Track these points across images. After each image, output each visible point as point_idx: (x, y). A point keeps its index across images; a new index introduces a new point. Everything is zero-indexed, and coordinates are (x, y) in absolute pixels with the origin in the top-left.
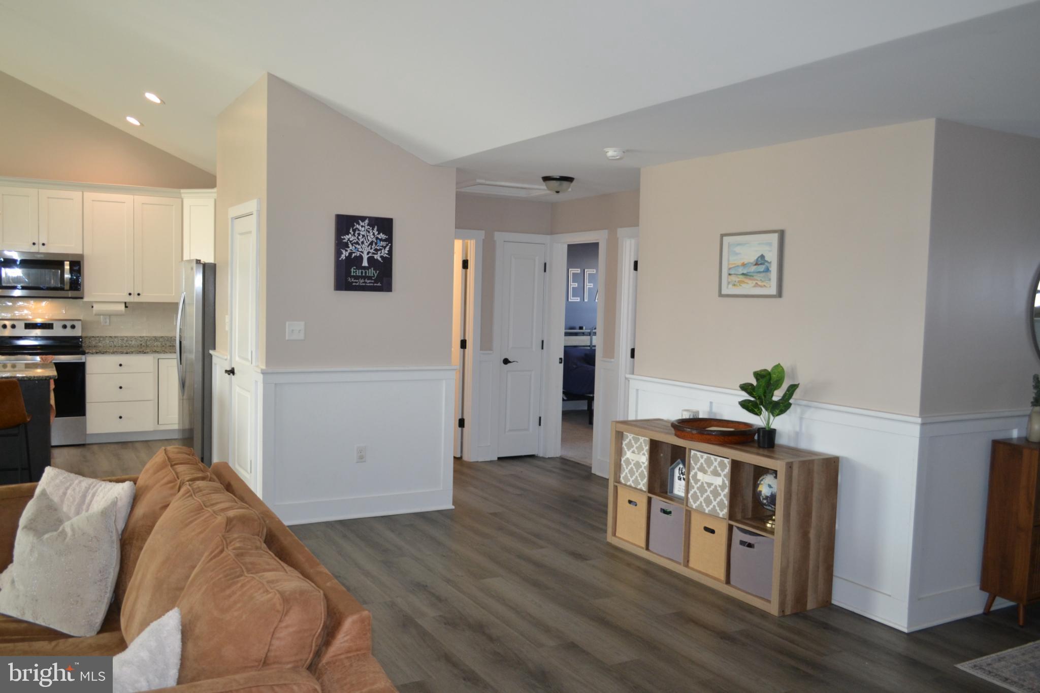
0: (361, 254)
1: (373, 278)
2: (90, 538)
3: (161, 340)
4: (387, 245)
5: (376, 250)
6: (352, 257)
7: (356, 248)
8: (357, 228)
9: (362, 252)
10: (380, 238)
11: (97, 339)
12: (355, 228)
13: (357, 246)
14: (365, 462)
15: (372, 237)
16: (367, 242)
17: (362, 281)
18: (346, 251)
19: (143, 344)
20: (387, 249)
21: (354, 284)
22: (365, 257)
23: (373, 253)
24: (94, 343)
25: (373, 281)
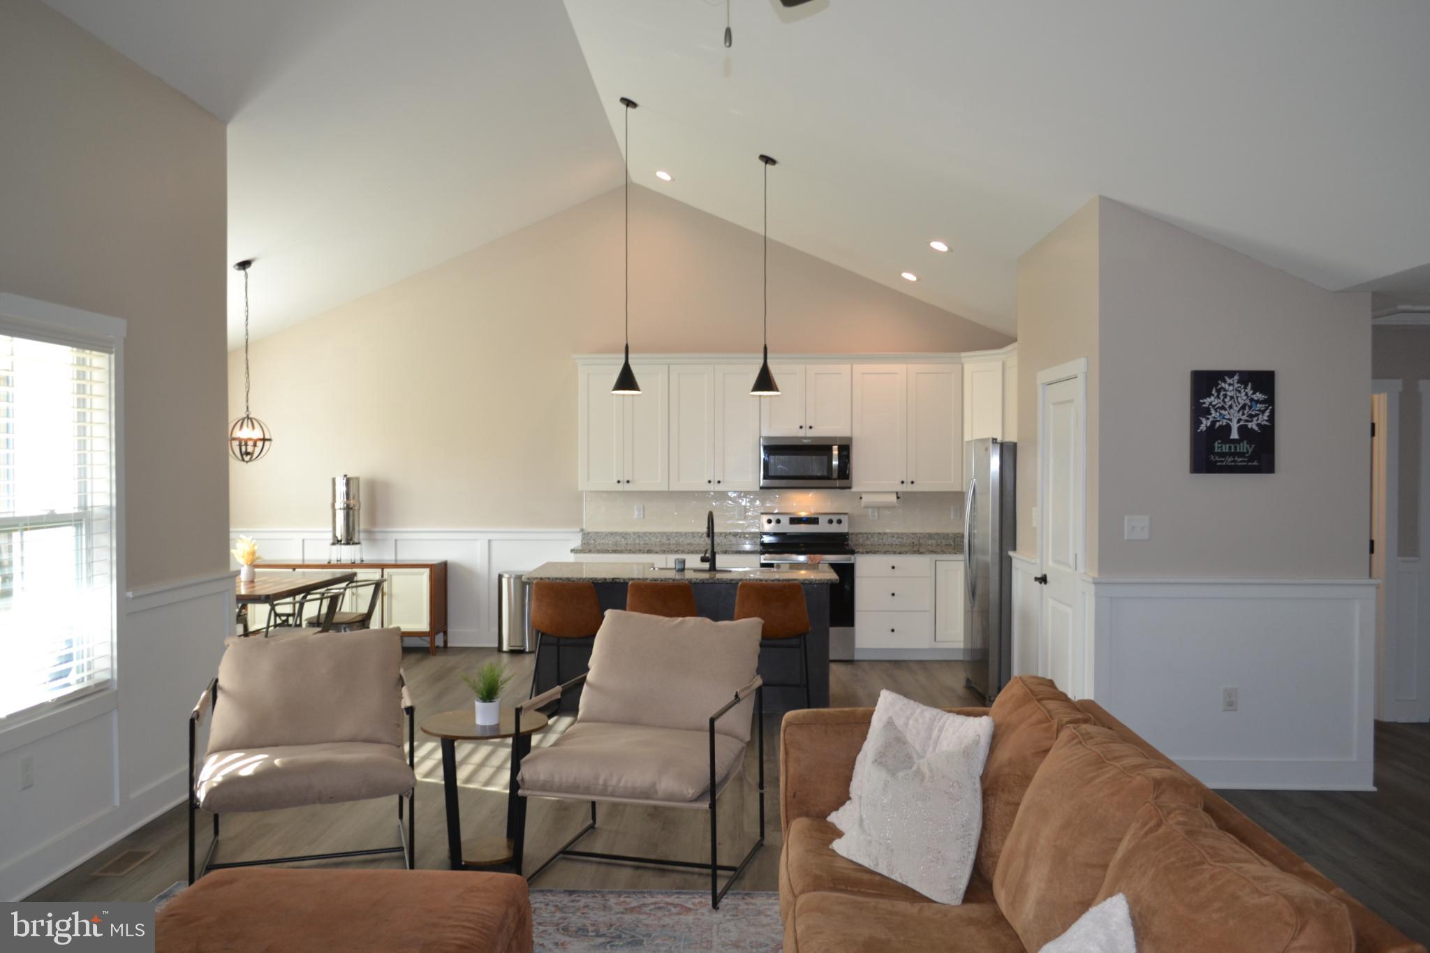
0: (1228, 422)
1: (1247, 455)
2: (951, 784)
3: (936, 537)
4: (1267, 408)
5: (1251, 416)
6: (1216, 428)
7: (1221, 414)
8: (1222, 388)
9: (1230, 420)
10: (1256, 398)
11: (865, 535)
12: (1219, 387)
13: (1223, 412)
14: (1236, 710)
15: (1245, 398)
16: (1236, 406)
17: (1231, 459)
18: (1208, 419)
19: (915, 543)
20: (1267, 413)
21: (1219, 464)
22: (1235, 426)
23: (1247, 421)
24: (861, 540)
25: (1246, 459)
